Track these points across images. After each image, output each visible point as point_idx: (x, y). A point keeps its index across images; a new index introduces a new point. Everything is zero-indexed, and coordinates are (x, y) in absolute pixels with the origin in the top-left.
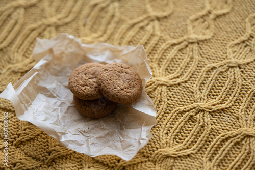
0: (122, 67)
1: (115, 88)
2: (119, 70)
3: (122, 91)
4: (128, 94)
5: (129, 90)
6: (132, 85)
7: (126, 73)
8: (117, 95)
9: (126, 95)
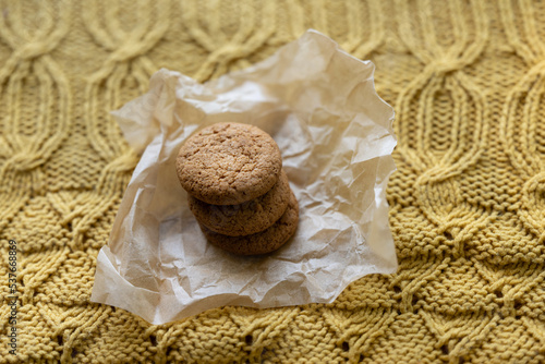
0: (215, 132)
1: (223, 177)
2: (212, 141)
3: (239, 175)
4: (253, 173)
5: (251, 166)
6: (253, 151)
7: (229, 138)
8: (235, 188)
9: (253, 176)
